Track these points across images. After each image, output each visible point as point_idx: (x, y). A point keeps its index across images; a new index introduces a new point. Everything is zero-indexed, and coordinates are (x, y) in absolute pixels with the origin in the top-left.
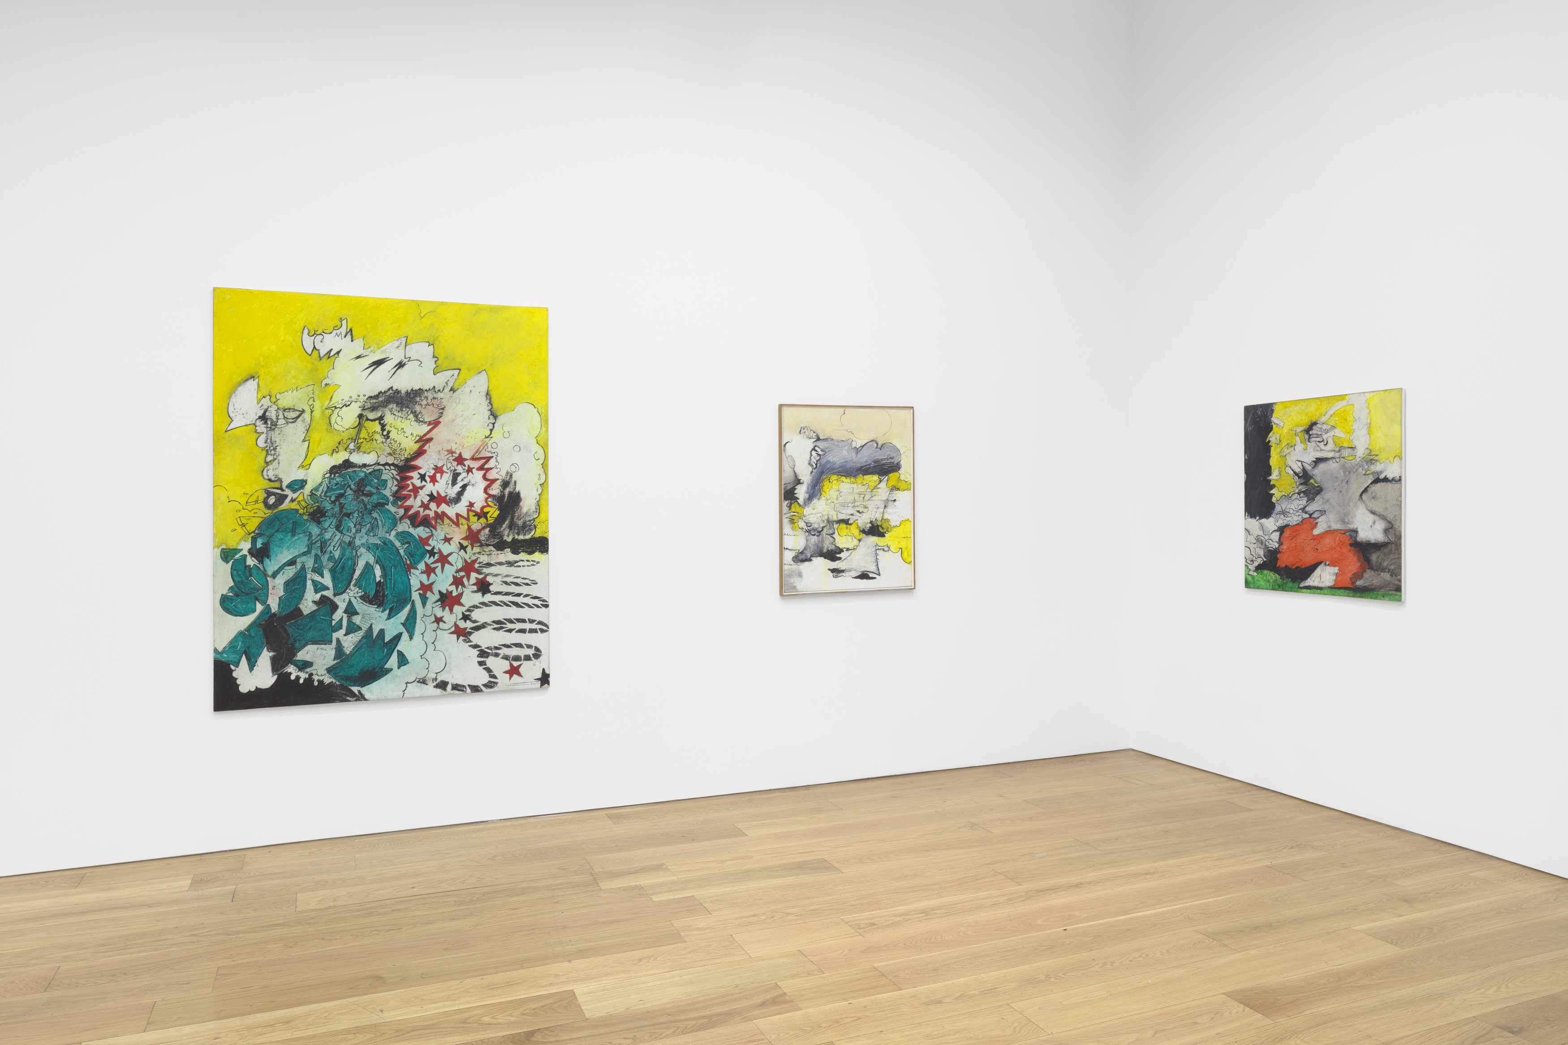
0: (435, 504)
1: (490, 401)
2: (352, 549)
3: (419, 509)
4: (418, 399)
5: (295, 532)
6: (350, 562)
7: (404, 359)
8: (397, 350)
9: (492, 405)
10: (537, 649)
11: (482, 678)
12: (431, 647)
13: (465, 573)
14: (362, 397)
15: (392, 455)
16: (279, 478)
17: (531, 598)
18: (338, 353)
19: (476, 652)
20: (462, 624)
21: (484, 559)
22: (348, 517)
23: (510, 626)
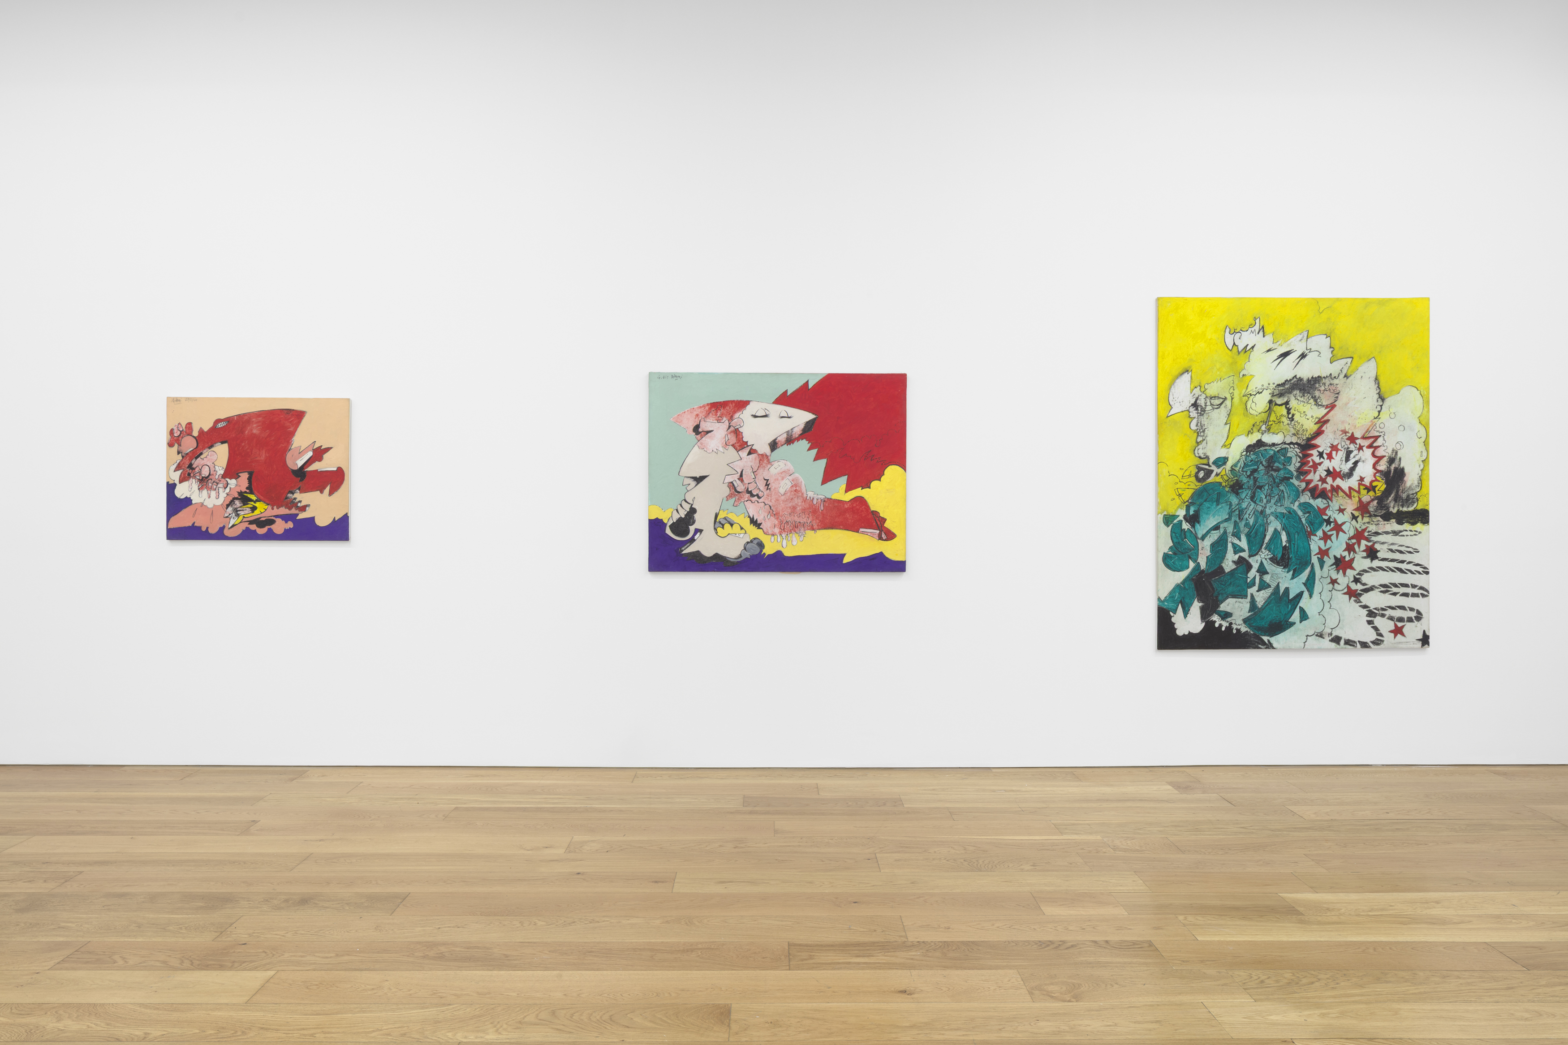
0: (1331, 478)
1: (1379, 385)
2: (1264, 517)
3: (1318, 483)
4: (1317, 385)
5: (1219, 501)
6: (1262, 529)
7: (1306, 351)
8: (1300, 343)
9: (1380, 389)
10: (1418, 612)
11: (1370, 635)
12: (1327, 605)
13: (1357, 540)
14: (1271, 385)
15: (1296, 435)
16: (1207, 456)
17: (1414, 565)
18: (1253, 347)
19: (1365, 612)
20: (1354, 586)
21: (1373, 528)
22: (1261, 489)
23: (1395, 590)
